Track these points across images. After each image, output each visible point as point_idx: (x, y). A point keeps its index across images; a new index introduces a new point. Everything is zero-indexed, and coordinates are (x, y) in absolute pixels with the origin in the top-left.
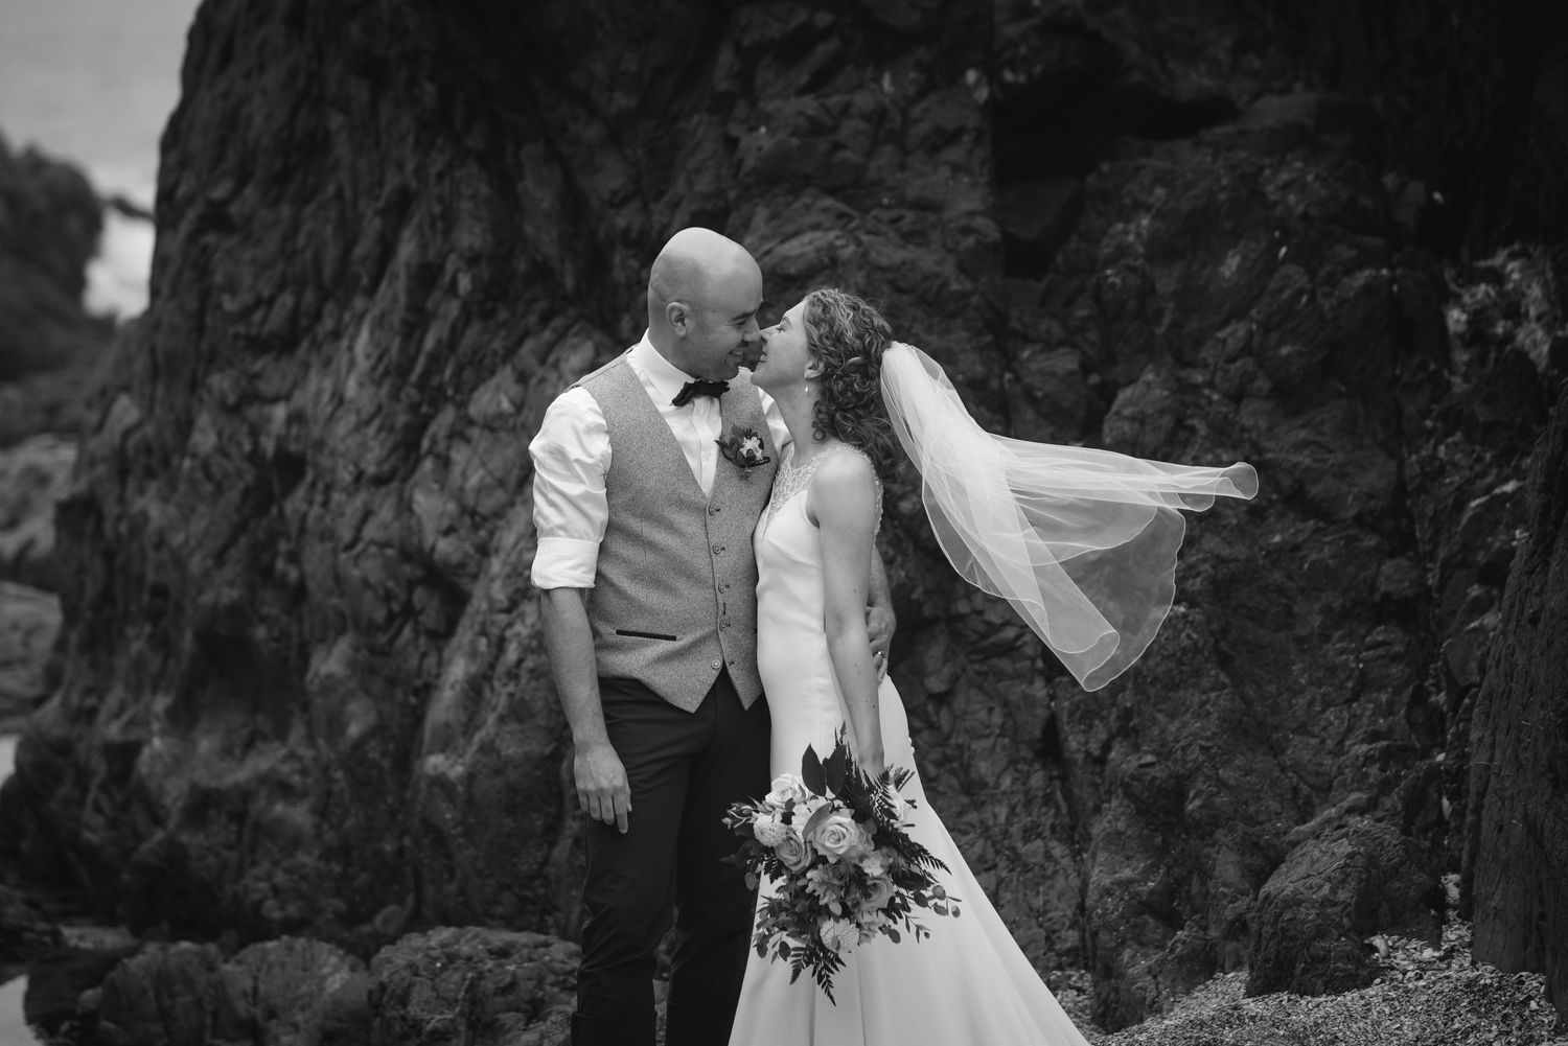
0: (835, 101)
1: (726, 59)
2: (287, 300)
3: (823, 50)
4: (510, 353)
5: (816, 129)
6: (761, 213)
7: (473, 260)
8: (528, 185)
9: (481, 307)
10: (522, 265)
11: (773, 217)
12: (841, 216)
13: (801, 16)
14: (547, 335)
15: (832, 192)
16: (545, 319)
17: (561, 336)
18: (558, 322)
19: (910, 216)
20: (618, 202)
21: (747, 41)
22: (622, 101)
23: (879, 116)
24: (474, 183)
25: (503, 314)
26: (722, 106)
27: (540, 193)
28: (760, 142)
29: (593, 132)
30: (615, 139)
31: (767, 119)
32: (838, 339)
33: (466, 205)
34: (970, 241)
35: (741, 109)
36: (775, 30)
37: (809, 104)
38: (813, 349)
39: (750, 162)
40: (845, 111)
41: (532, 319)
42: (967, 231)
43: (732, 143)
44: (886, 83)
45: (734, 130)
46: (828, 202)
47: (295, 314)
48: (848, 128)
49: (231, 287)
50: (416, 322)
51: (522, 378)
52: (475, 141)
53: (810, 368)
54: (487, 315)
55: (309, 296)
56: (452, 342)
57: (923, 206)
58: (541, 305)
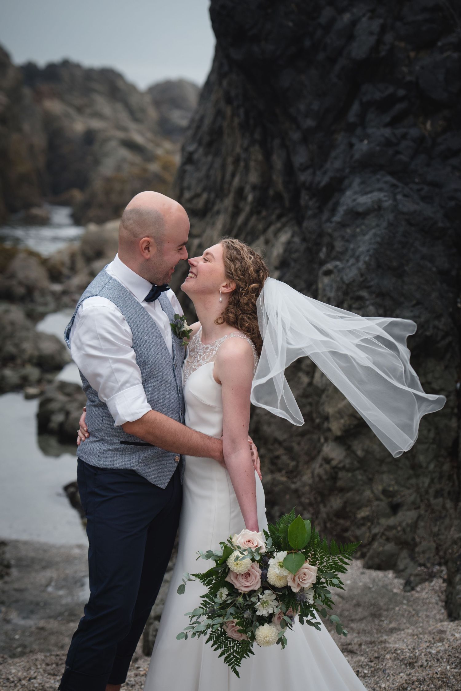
0: (400, 131)
1: (356, 107)
2: (205, 196)
3: (399, 107)
4: (265, 231)
5: (388, 143)
6: (357, 180)
7: (254, 188)
8: (275, 157)
9: (256, 210)
10: (271, 192)
11: (363, 183)
12: (394, 186)
13: (391, 90)
14: (279, 225)
15: (392, 174)
16: (279, 217)
17: (284, 226)
18: (284, 220)
19: (426, 188)
20: (304, 169)
21: (365, 99)
22: (310, 123)
23: (421, 140)
24: (257, 154)
25: (264, 213)
26: (351, 129)
27: (278, 162)
28: (364, 146)
29: (296, 136)
30: (305, 140)
31: (367, 136)
32: (245, 270)
33: (252, 164)
34: (452, 203)
35: (359, 131)
36: (378, 96)
37: (387, 132)
38: (229, 275)
39: (357, 156)
40: (404, 136)
41: (274, 217)
42: (451, 198)
43: (351, 145)
44: (428, 125)
45: (354, 140)
46: (389, 178)
47: (207, 202)
48: (404, 144)
49: (189, 188)
50: (236, 212)
51: (267, 242)
52: (257, 136)
53: (224, 287)
54: (259, 213)
55: (213, 195)
56: (246, 223)
57: (435, 185)
58: (278, 212)
